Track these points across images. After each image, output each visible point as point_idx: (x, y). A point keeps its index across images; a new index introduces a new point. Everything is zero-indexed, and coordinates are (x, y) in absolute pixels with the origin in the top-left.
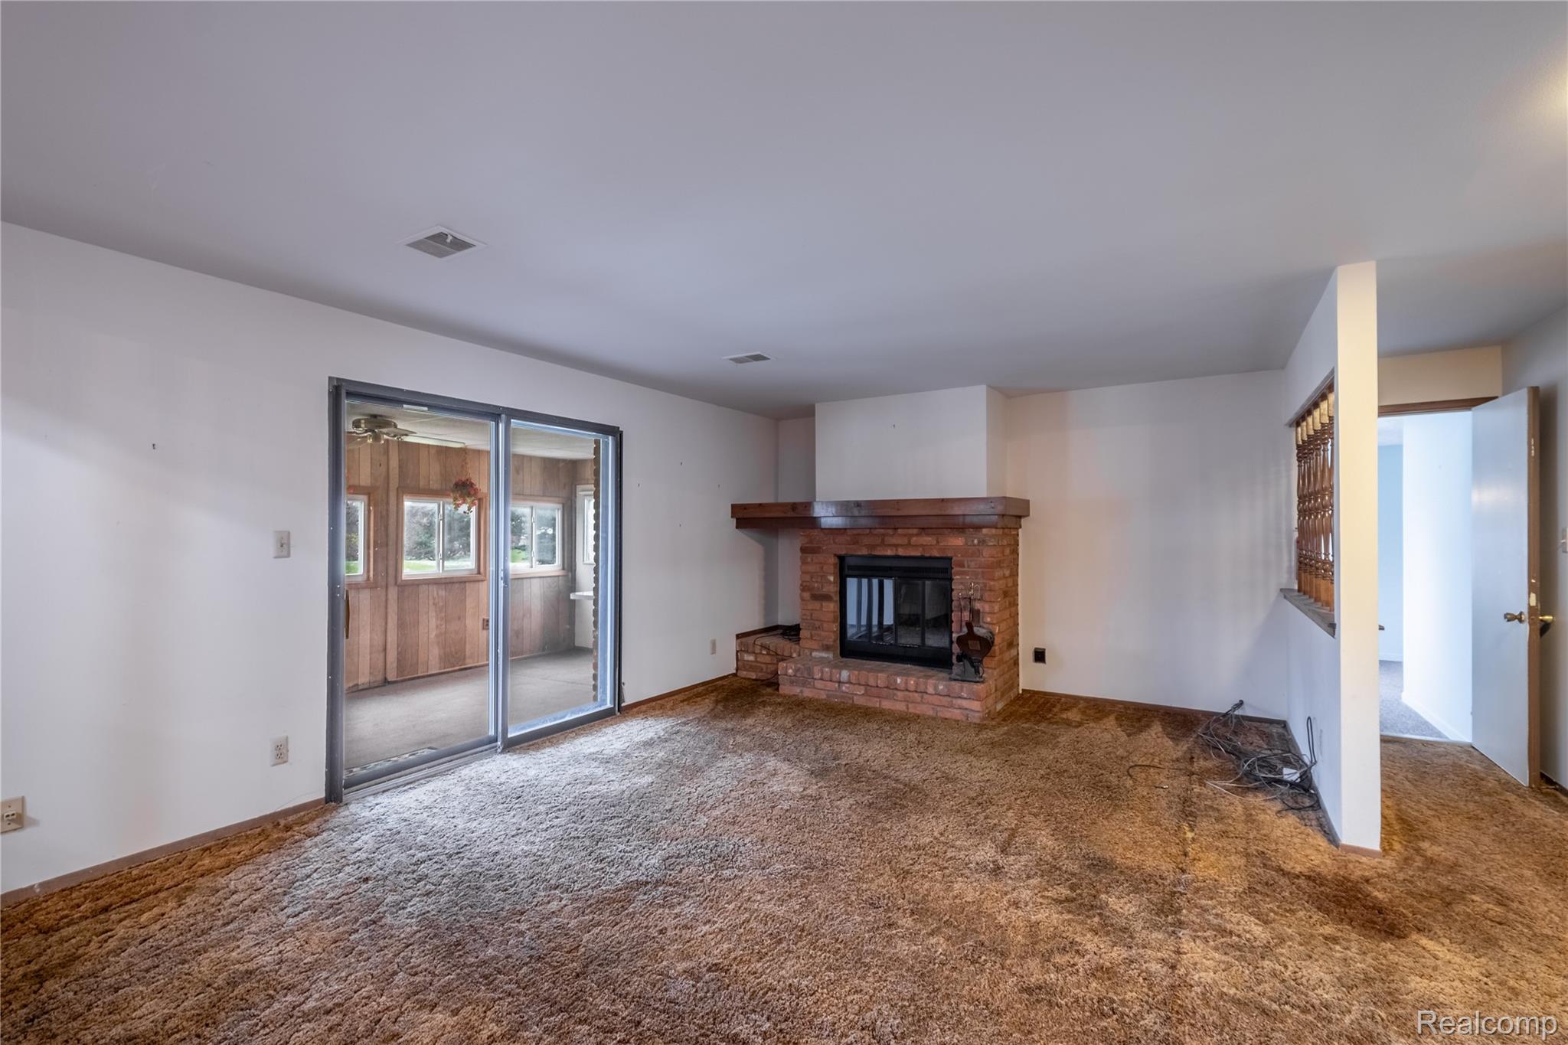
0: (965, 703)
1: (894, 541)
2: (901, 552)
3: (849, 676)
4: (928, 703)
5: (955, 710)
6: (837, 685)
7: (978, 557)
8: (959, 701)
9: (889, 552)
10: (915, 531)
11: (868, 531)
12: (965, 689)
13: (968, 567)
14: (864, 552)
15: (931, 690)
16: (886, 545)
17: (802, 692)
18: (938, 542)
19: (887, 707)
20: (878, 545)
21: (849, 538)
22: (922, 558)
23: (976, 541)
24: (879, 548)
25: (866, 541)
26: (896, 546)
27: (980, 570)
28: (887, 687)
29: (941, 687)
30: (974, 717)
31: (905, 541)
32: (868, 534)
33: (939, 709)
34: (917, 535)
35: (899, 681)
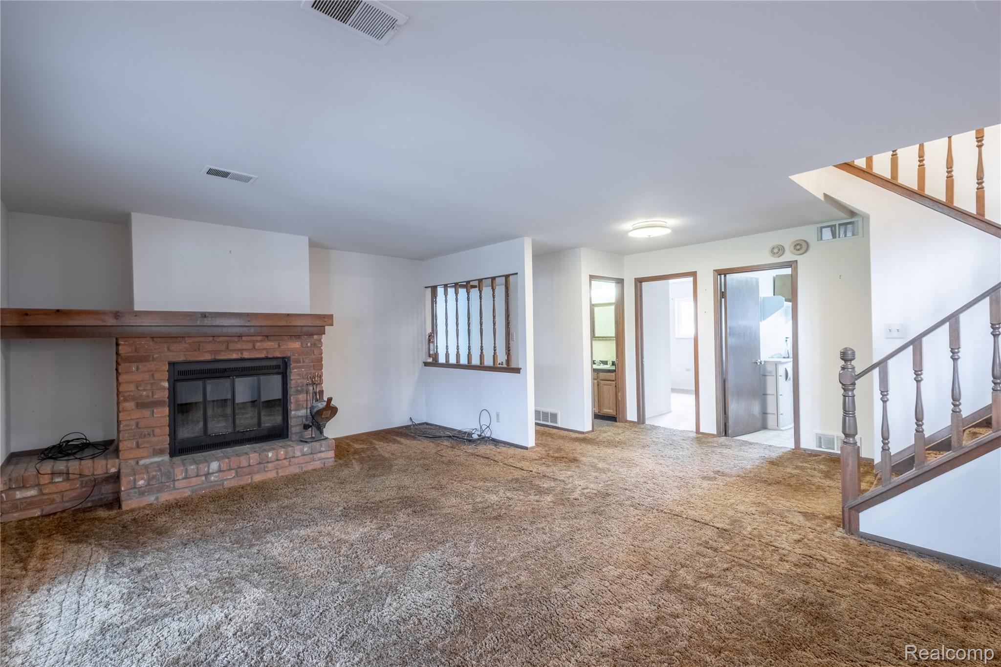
0: (323, 455)
1: (239, 346)
2: (246, 355)
3: (220, 466)
4: (295, 464)
5: (315, 463)
6: (204, 478)
7: (311, 355)
8: (319, 455)
9: (234, 356)
10: (259, 338)
11: (211, 339)
12: (323, 445)
13: (304, 362)
14: (208, 357)
15: (298, 454)
16: (231, 350)
17: (157, 499)
18: (279, 346)
19: (259, 479)
20: (221, 351)
21: (187, 346)
22: (267, 358)
23: (309, 344)
24: (223, 353)
25: (209, 347)
26: (241, 350)
27: (312, 364)
28: (260, 463)
29: (305, 449)
30: (329, 462)
31: (250, 346)
32: (210, 342)
33: (303, 465)
34: (260, 341)
35: (270, 455)
